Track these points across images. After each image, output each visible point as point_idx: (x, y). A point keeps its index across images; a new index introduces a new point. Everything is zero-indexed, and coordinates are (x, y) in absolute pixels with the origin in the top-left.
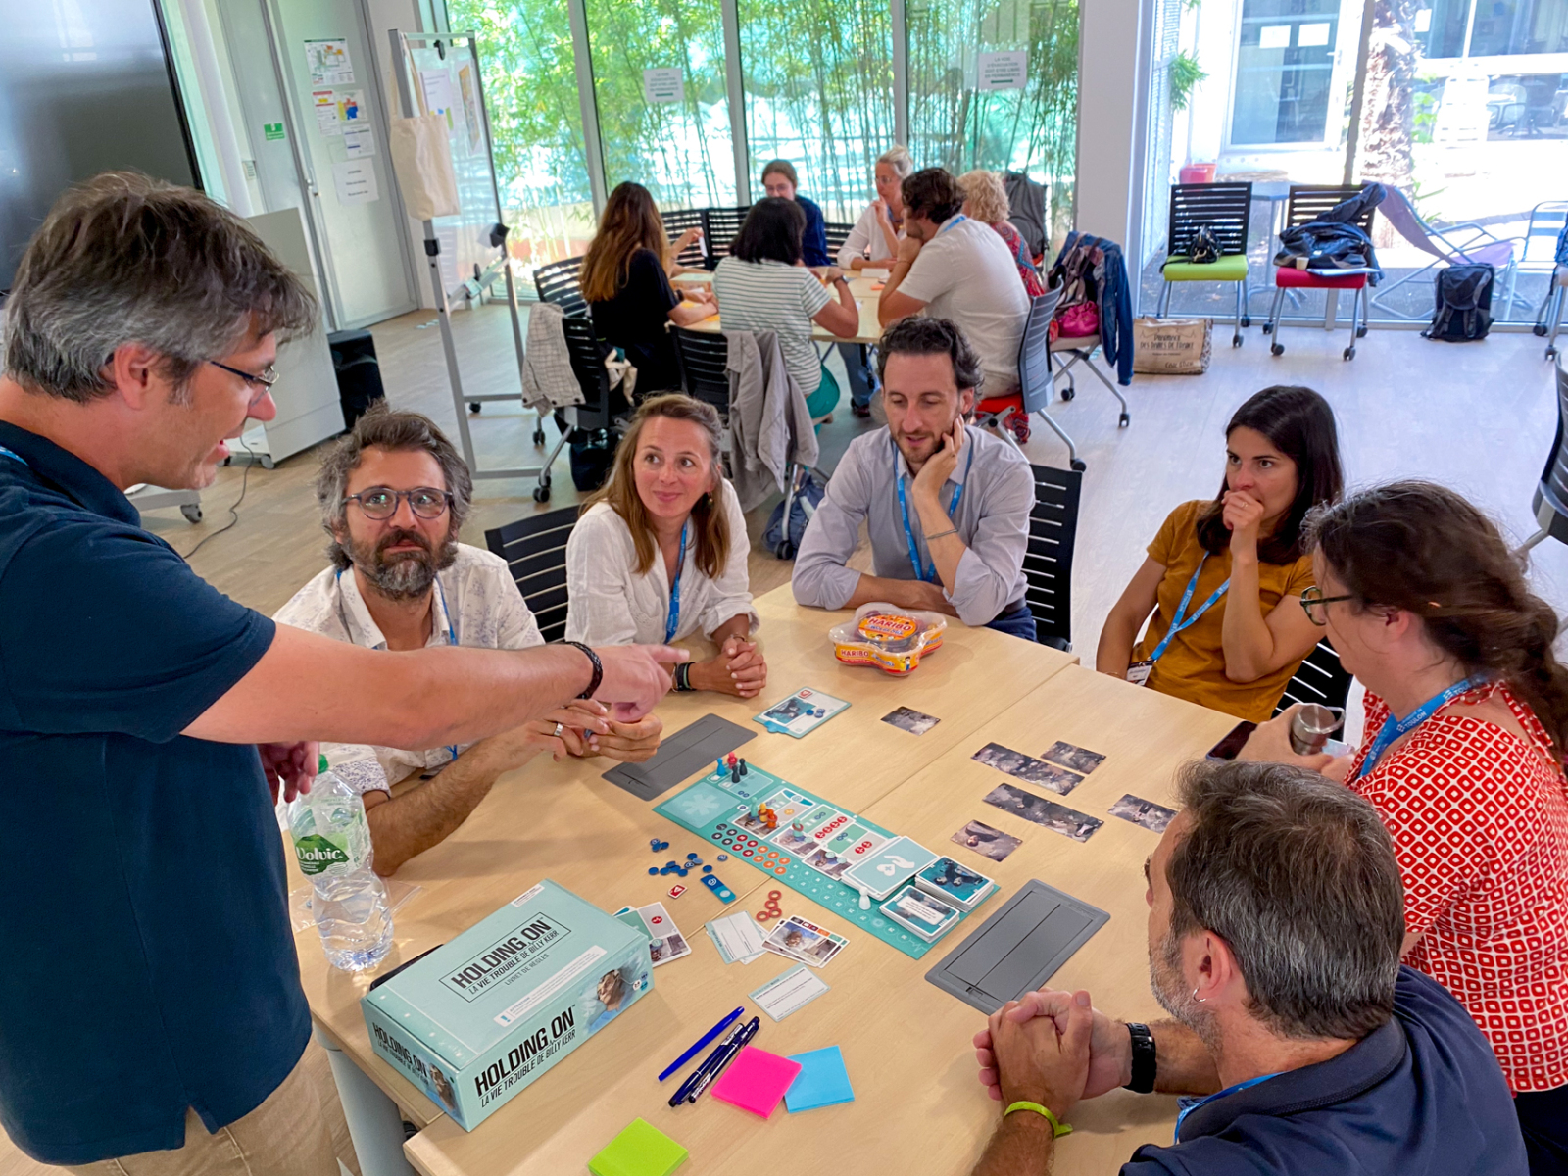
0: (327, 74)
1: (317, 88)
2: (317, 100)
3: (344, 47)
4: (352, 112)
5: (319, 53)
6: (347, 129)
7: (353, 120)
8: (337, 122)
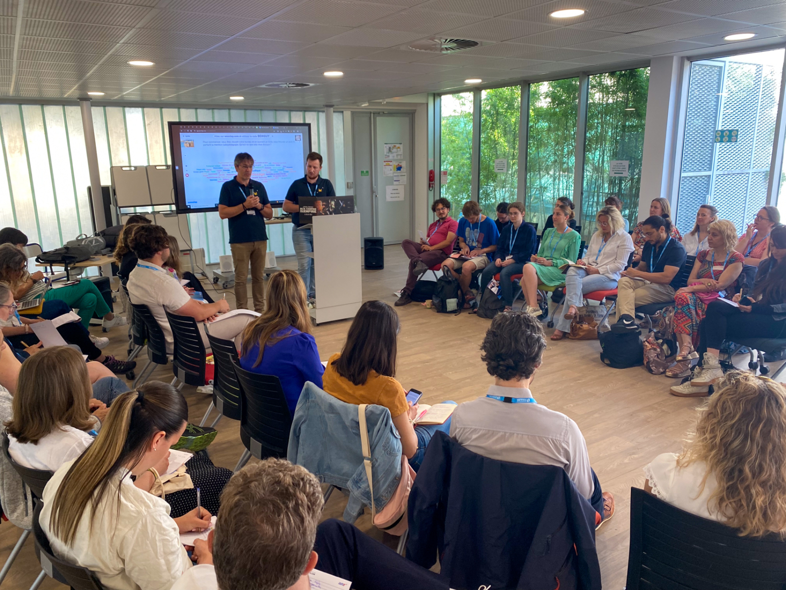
0: (391, 155)
1: (387, 159)
2: (385, 164)
3: (401, 146)
4: (399, 168)
5: (390, 148)
6: (395, 174)
7: (399, 171)
8: (392, 172)
